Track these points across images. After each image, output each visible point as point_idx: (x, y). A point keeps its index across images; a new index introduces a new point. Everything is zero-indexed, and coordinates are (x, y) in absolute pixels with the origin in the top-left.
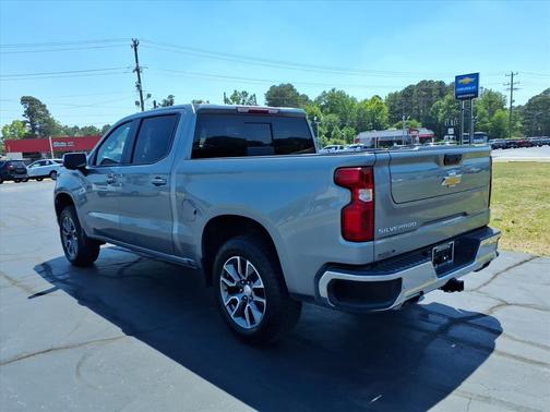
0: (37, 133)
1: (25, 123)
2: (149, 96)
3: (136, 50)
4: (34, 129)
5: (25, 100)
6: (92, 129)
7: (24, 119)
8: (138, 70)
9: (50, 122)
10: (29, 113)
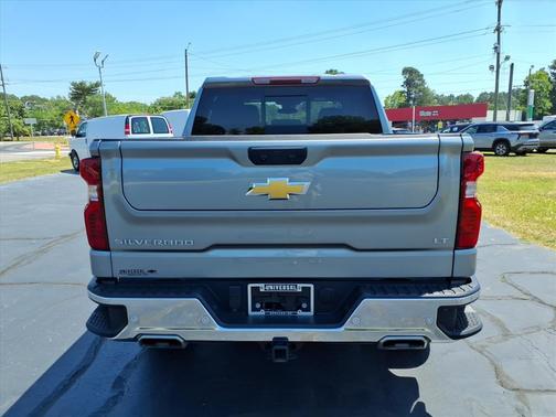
0: (411, 102)
1: (403, 92)
2: (507, 58)
3: (499, 7)
4: (409, 98)
5: (406, 71)
6: (467, 97)
7: (402, 89)
8: (498, 29)
9: (425, 91)
10: (408, 83)
